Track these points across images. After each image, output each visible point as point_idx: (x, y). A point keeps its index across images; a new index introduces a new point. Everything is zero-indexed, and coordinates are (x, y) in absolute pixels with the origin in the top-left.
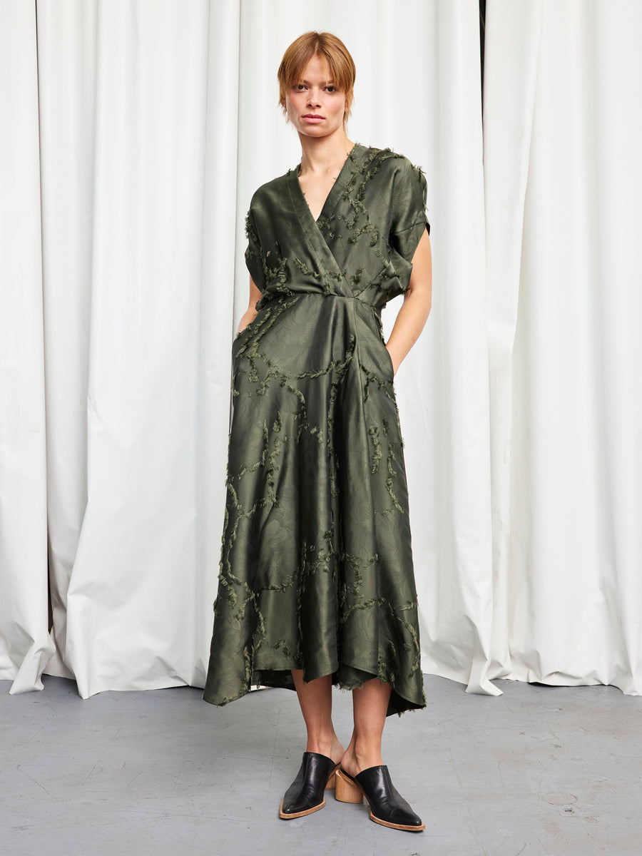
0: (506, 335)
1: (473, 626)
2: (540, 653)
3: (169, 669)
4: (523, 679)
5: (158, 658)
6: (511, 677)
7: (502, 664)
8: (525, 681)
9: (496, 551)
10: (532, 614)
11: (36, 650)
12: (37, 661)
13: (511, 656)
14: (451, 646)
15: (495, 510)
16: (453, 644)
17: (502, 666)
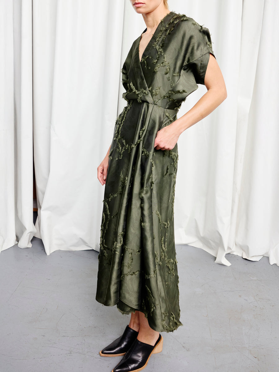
0: (246, 104)
1: (220, 235)
2: (249, 247)
3: (85, 243)
4: (240, 255)
5: (81, 238)
6: (235, 253)
7: (231, 248)
8: (241, 256)
9: (233, 201)
10: (247, 229)
11: (28, 232)
12: (28, 237)
13: (236, 244)
14: (209, 240)
15: (234, 183)
16: (210, 240)
17: (231, 249)
